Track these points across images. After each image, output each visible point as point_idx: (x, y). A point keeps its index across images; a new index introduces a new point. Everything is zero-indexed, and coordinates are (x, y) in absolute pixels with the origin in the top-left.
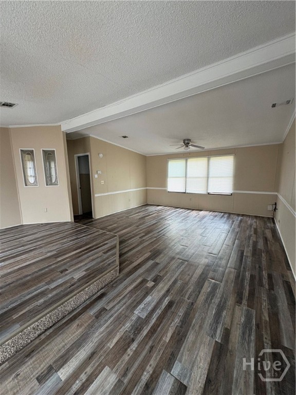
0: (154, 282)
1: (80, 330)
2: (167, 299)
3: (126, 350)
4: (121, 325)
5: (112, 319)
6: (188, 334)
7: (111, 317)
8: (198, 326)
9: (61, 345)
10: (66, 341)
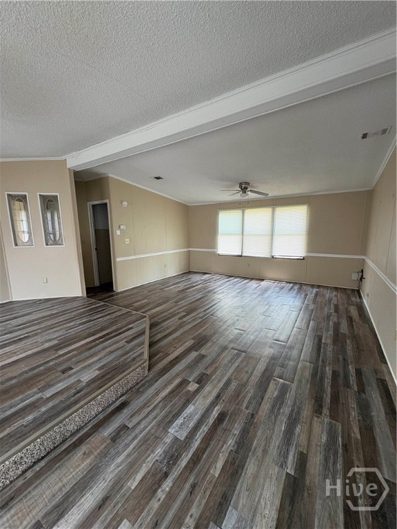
0: (197, 383)
1: (88, 461)
2: (216, 409)
3: (155, 491)
4: (149, 452)
5: (136, 442)
6: (247, 463)
7: (134, 439)
8: (261, 450)
9: (57, 488)
10: (65, 481)
